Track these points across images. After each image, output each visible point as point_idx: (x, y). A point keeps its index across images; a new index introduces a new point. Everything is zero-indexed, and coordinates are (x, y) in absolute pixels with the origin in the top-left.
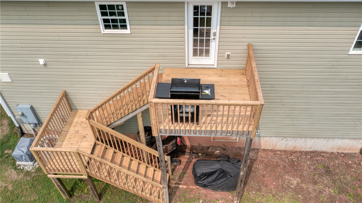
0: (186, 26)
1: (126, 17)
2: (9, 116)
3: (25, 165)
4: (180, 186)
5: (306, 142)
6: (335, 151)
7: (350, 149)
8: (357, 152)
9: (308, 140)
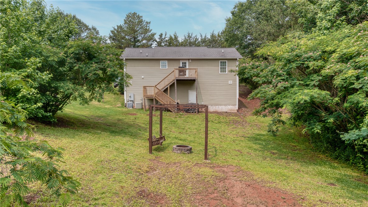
0: (181, 65)
1: (167, 64)
2: (125, 99)
3: (129, 108)
5: (219, 107)
6: (230, 111)
7: (233, 110)
8: (236, 111)
9: (219, 106)
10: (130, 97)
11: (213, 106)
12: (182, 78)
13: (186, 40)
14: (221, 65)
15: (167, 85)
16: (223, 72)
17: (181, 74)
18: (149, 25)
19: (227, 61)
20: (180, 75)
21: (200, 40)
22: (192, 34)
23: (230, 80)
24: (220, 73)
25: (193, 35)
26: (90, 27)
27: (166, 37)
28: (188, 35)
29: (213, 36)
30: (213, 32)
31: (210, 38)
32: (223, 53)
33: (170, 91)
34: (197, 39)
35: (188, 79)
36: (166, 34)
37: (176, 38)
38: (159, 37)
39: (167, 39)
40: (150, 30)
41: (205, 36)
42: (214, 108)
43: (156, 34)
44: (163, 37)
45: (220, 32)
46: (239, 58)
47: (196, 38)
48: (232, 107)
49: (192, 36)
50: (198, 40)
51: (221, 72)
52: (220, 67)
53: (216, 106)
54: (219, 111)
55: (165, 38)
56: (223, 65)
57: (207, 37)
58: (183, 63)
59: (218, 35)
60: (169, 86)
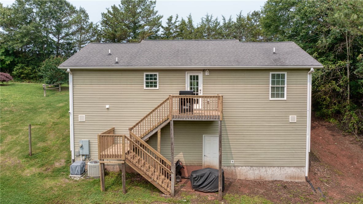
0: (186, 85)
1: (158, 80)
2: (71, 150)
3: (74, 177)
4: (181, 189)
5: (266, 171)
6: (289, 180)
7: (298, 178)
8: (304, 180)
9: (268, 169)
10: (82, 147)
11: (254, 168)
12: (186, 117)
13: (203, 26)
14: (273, 83)
15: (156, 128)
16: (278, 96)
17: (186, 107)
18: (154, 6)
19: (286, 73)
20: (182, 111)
21: (221, 24)
22: (211, 17)
23: (293, 113)
24: (271, 99)
25: (213, 18)
26: (78, 9)
27: (177, 20)
28: (206, 17)
29: (240, 19)
30: (241, 13)
31: (236, 22)
32: (274, 53)
33: (161, 141)
34: (217, 24)
35: (201, 120)
36: (177, 17)
37: (190, 21)
38: (167, 21)
39: (177, 24)
40: (155, 11)
41: (230, 20)
42: (257, 172)
43: (163, 17)
44: (173, 21)
45: (251, 14)
46: (314, 68)
47: (217, 22)
48: (296, 171)
49: (212, 20)
50: (219, 24)
51: (273, 96)
52: (270, 85)
53: (261, 168)
54: (267, 179)
55: (175, 23)
56: (278, 83)
57: (232, 20)
58: (191, 76)
59: (248, 17)
60: (159, 130)
